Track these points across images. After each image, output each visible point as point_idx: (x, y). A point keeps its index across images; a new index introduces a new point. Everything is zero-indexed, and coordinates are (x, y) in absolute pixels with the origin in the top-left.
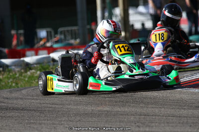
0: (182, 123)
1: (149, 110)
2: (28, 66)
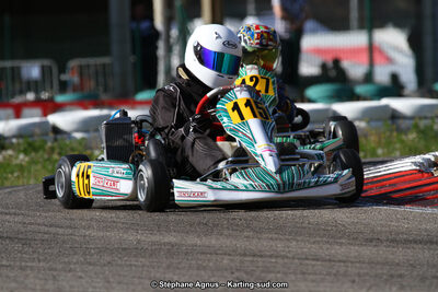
0: (335, 275)
1: (264, 244)
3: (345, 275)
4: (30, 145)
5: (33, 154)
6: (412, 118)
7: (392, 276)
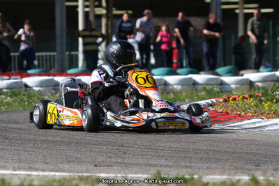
0: (158, 156)
3: (163, 156)
4: (13, 93)
5: (14, 98)
6: (203, 84)
7: (186, 157)
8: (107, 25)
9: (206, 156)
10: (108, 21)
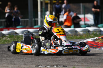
2: (4, 35)
3: (76, 62)
5: (11, 38)
7: (85, 62)
8: (51, 7)
9: (94, 61)
10: (51, 6)
